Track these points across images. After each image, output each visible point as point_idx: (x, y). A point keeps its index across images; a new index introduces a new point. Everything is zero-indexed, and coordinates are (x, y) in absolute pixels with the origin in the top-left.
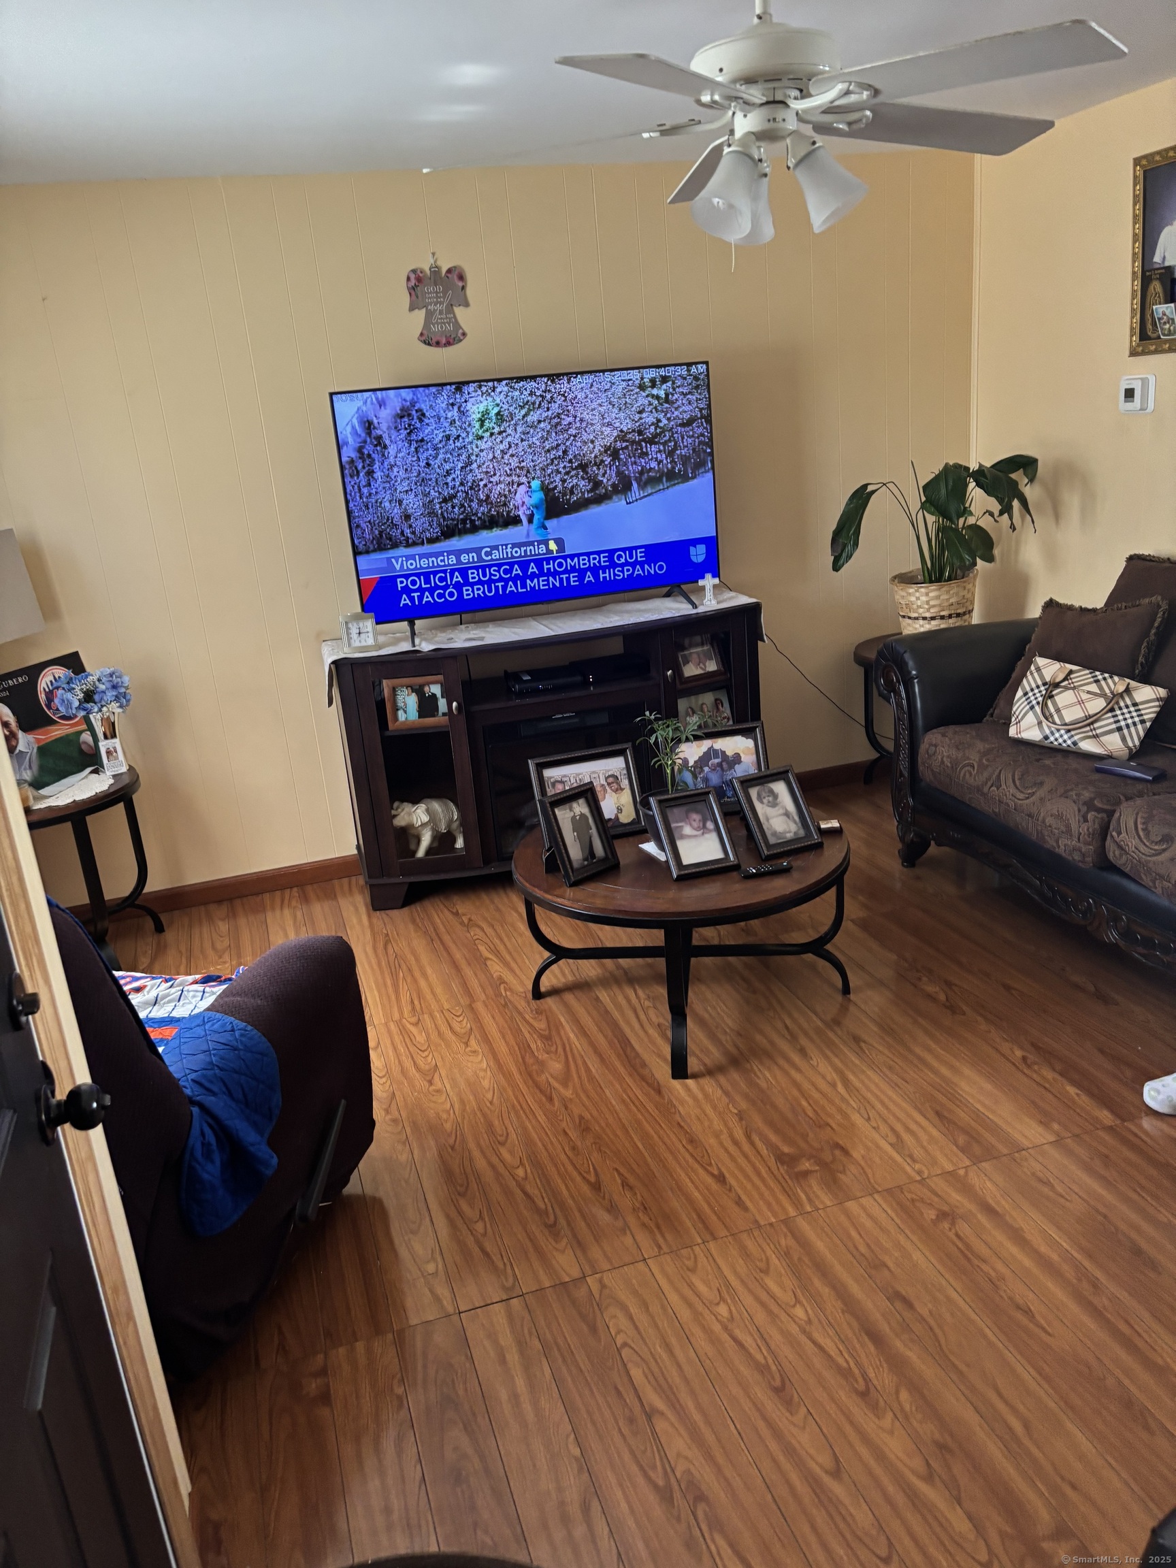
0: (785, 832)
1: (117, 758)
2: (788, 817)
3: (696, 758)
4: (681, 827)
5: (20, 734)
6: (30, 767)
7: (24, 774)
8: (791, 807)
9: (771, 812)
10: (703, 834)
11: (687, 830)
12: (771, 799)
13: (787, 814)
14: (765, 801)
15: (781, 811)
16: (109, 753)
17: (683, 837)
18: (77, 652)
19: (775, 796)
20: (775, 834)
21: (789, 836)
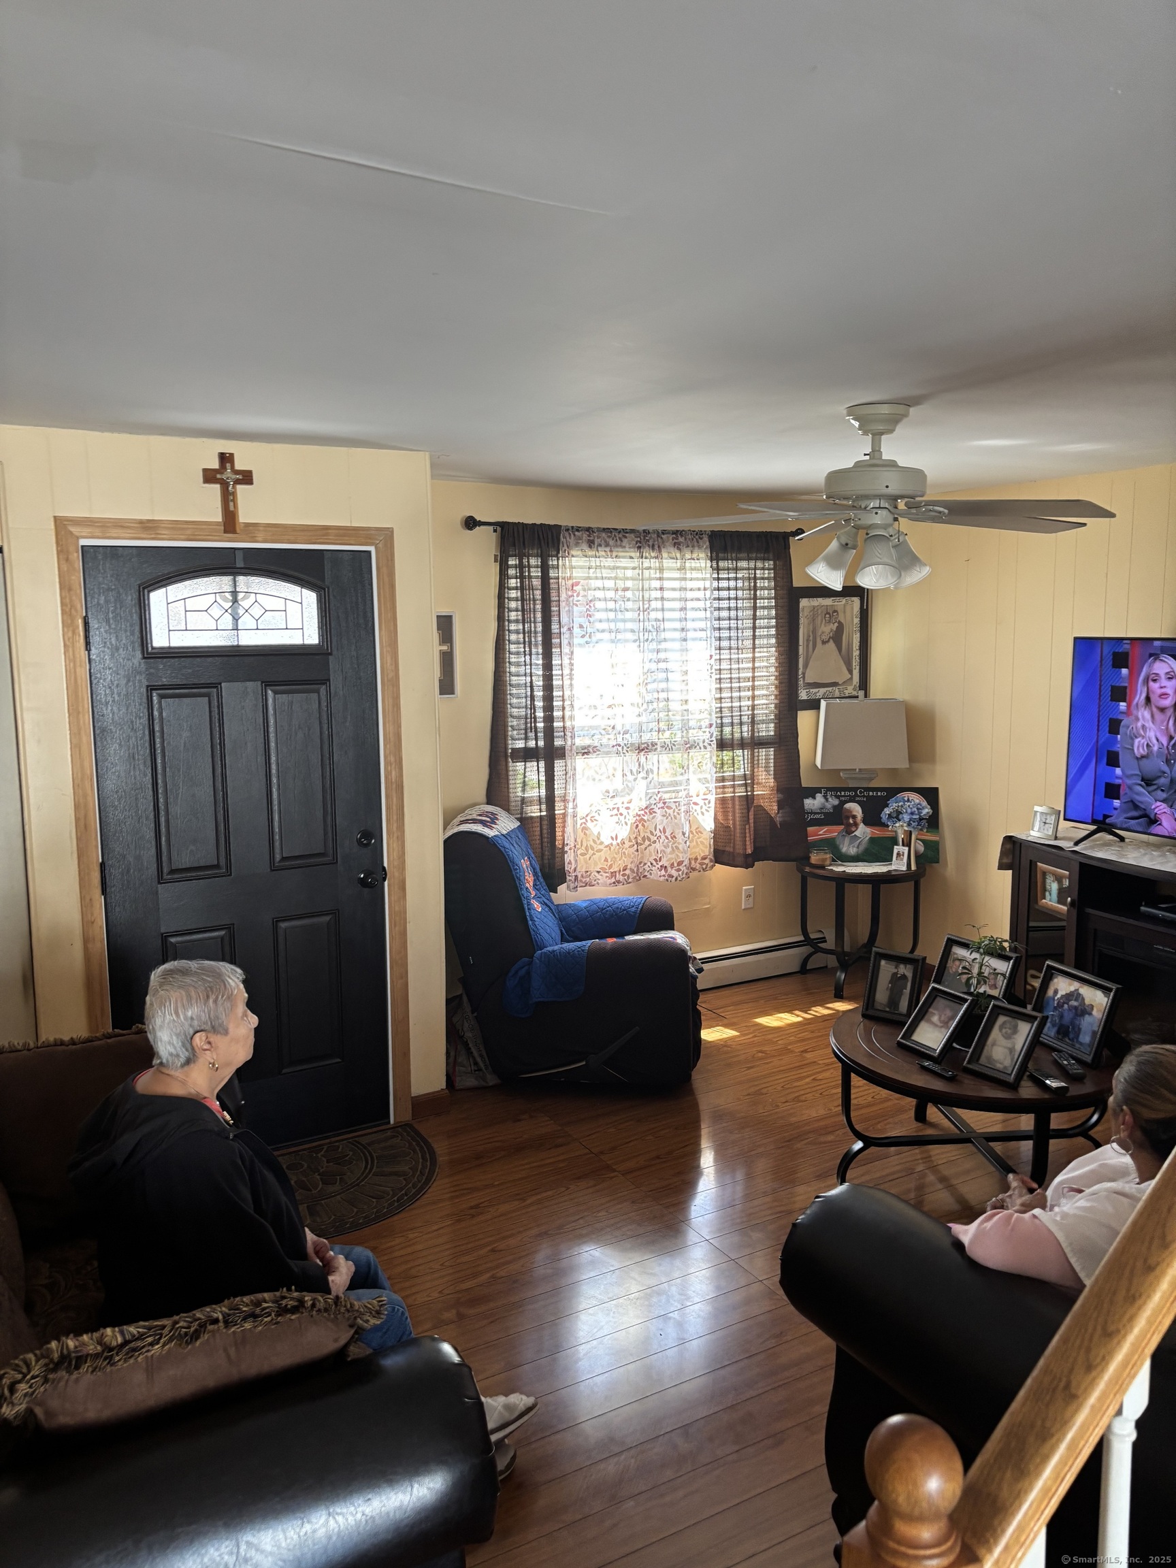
0: (996, 1061)
1: (902, 860)
2: (1011, 1052)
3: (1064, 993)
4: (934, 1014)
5: (862, 826)
6: (858, 847)
7: (851, 849)
8: (1018, 1047)
9: (1002, 1041)
10: (942, 1027)
11: (935, 1019)
12: (1009, 1031)
13: (1011, 1050)
14: (1004, 1031)
15: (1009, 1045)
16: (898, 854)
17: (929, 1021)
18: (937, 789)
19: (1015, 1030)
20: (989, 1058)
21: (999, 1066)
